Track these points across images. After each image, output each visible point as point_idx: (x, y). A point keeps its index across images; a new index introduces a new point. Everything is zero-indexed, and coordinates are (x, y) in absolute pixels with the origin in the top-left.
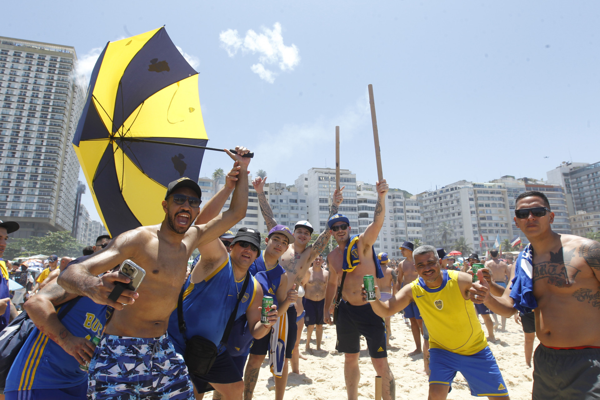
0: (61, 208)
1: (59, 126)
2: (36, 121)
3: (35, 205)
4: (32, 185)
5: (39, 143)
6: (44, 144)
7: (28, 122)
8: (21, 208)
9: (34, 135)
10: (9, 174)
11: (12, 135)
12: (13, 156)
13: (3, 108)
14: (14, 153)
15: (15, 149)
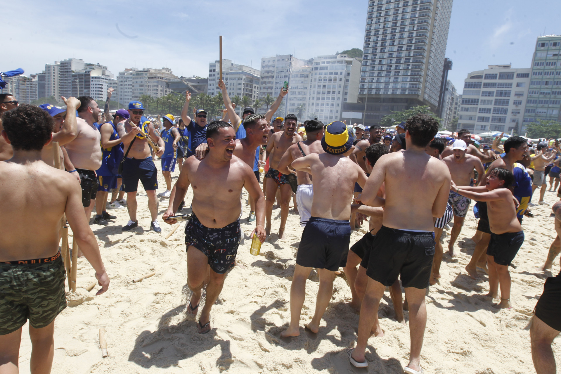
0: (428, 85)
1: (427, 8)
2: (409, 9)
3: (408, 83)
4: (406, 67)
5: (411, 28)
6: (415, 29)
7: (403, 12)
8: (398, 87)
9: (407, 22)
10: (391, 60)
11: (392, 26)
12: (393, 45)
13: (386, 4)
14: (394, 42)
15: (394, 38)
